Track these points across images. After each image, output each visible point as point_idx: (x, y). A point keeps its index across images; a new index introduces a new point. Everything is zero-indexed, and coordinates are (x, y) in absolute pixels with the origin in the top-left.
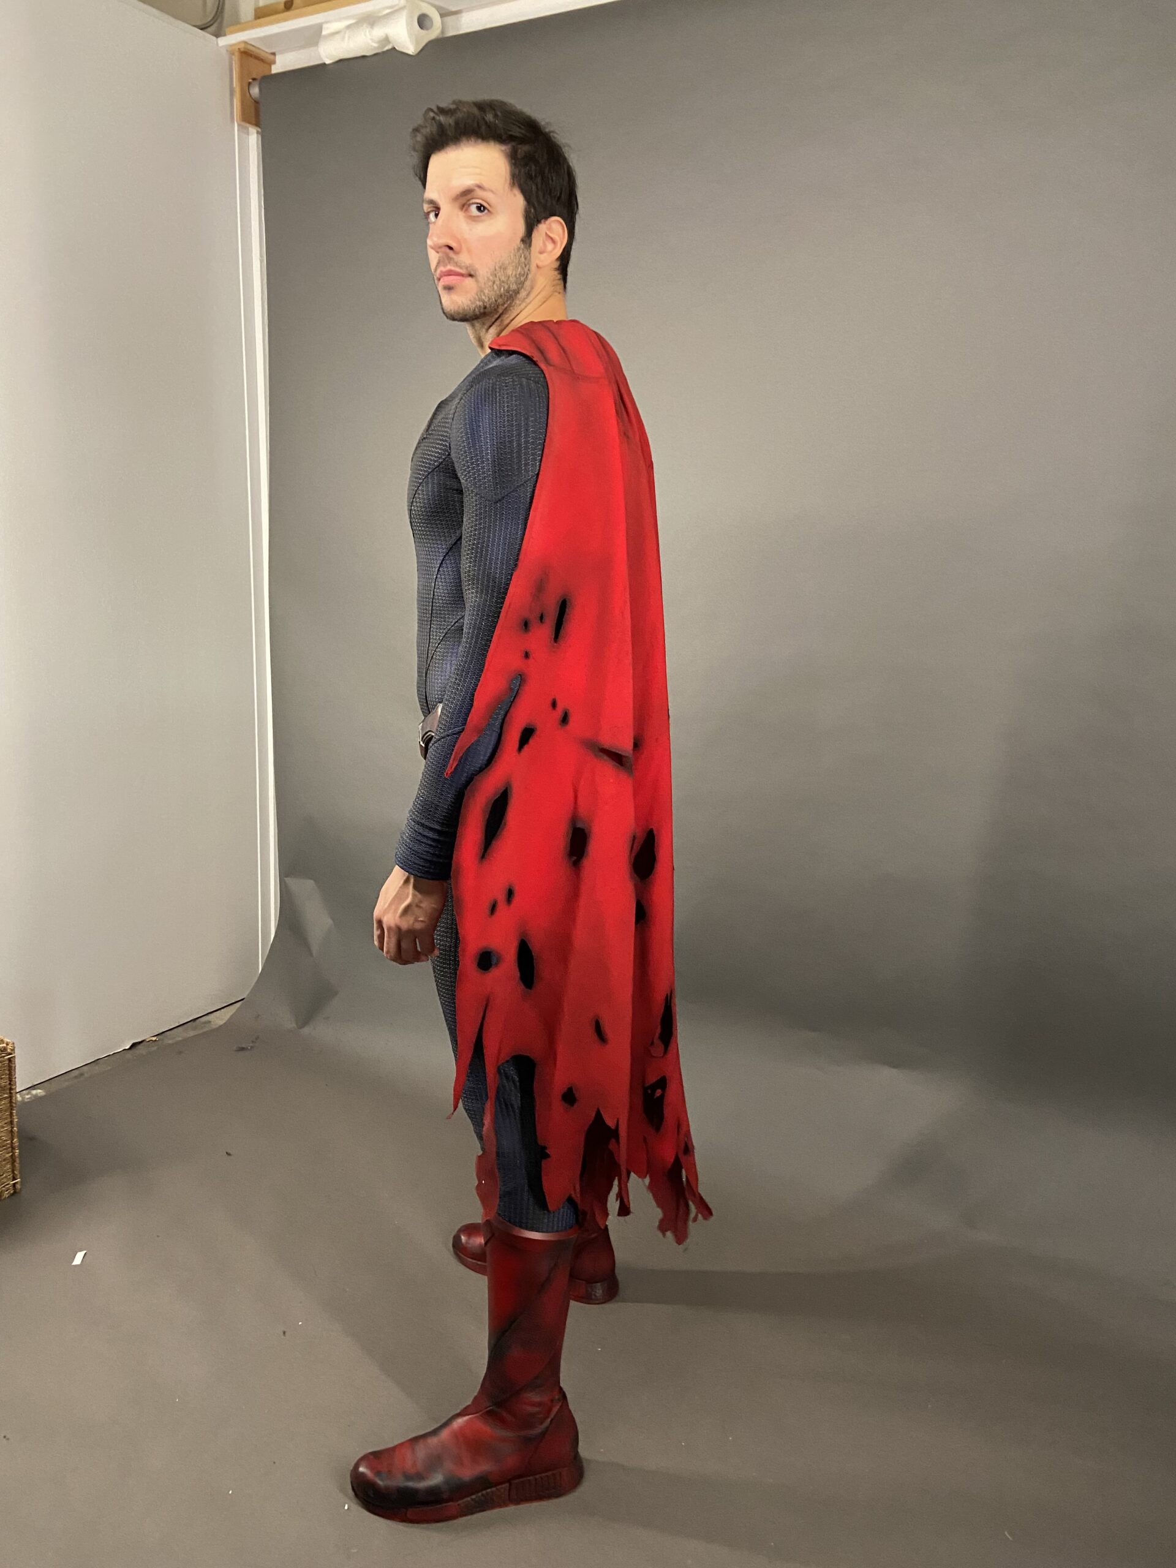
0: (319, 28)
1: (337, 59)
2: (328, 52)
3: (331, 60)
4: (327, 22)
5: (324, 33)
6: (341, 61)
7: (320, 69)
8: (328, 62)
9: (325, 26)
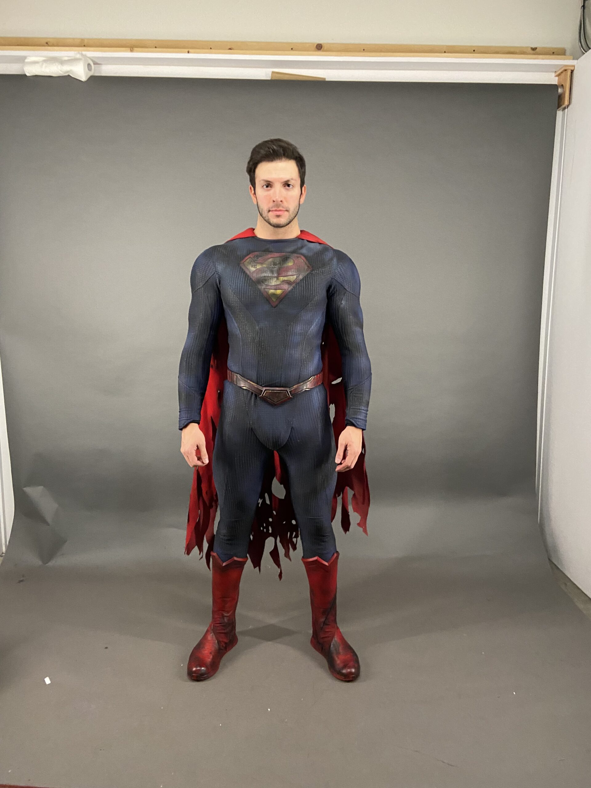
0: (25, 57)
1: (34, 75)
2: (30, 71)
3: (30, 74)
4: (29, 56)
5: (26, 61)
6: (36, 76)
7: (23, 77)
8: (28, 75)
9: (27, 58)
